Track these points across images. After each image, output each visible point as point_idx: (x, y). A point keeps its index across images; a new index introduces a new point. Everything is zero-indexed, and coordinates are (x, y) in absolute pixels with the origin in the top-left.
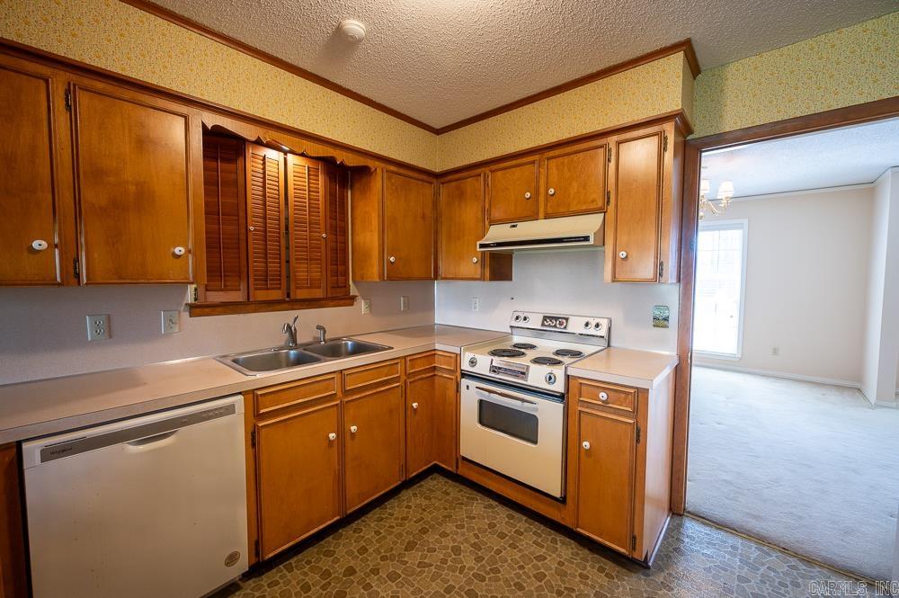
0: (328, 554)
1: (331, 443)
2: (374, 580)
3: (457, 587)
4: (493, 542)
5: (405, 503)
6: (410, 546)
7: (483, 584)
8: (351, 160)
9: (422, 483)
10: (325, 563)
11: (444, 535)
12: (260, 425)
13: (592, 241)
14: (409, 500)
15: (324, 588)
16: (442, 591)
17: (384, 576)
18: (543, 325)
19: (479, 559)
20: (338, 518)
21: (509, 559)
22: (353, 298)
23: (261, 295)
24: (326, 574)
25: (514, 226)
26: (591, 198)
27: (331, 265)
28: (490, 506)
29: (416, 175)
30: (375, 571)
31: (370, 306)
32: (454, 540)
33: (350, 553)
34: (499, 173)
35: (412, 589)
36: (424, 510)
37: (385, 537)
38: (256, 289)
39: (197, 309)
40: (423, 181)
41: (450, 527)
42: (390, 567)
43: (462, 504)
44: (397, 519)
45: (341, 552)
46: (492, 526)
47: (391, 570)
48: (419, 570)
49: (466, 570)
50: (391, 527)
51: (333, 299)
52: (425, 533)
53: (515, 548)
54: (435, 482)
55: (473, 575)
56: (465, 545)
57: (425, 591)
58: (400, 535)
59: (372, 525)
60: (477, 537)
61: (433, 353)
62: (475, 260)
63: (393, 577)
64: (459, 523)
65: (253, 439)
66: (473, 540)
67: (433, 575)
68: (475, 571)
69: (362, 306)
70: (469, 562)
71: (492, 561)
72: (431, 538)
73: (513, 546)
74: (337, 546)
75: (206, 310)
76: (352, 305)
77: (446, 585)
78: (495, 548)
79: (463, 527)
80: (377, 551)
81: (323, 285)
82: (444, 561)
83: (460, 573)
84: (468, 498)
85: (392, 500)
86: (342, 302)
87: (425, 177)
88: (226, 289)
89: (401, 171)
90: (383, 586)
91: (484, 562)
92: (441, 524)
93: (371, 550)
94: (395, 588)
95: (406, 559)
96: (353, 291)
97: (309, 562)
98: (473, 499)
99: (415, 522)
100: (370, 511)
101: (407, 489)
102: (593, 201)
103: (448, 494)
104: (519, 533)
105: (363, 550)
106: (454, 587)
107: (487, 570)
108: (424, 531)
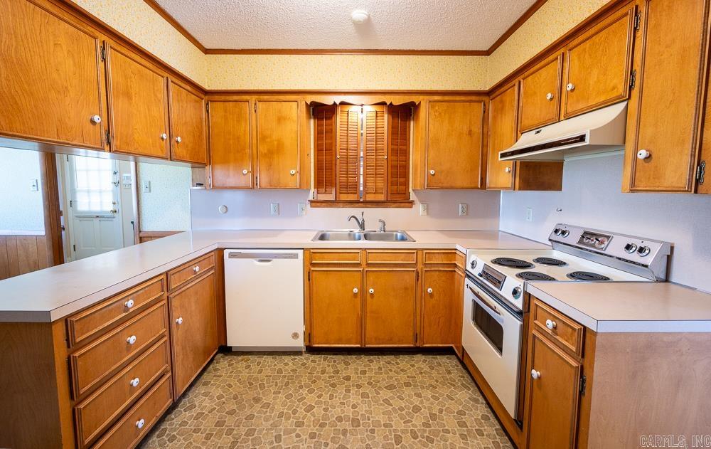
0: (347, 363)
1: (355, 295)
2: (353, 390)
3: (394, 428)
4: (450, 422)
5: (413, 362)
6: (390, 387)
7: (413, 440)
8: (397, 100)
9: (438, 357)
10: (341, 367)
11: (419, 395)
12: (312, 269)
13: (587, 142)
14: (418, 362)
15: (330, 377)
16: (382, 423)
17: (361, 392)
18: (580, 242)
19: (426, 425)
20: (359, 346)
21: (450, 441)
22: (412, 202)
23: (344, 197)
24: (337, 372)
25: (538, 132)
26: (612, 85)
27: (392, 177)
28: (476, 401)
29: (463, 98)
30: (359, 386)
31: (427, 210)
32: (421, 402)
33: (356, 370)
34: (530, 78)
35: (367, 409)
36: (421, 373)
37: (381, 373)
38: (341, 193)
39: (314, 203)
40: (471, 101)
41: (428, 394)
42: (368, 389)
43: (454, 385)
44: (399, 368)
45: (352, 366)
46: (461, 413)
47: (368, 391)
48: (382, 402)
49: (410, 424)
50: (391, 370)
51: (395, 202)
52: (407, 386)
53: (463, 439)
54: (448, 361)
55: (411, 430)
56: (426, 410)
57: (373, 415)
58: (391, 378)
59: (381, 363)
60: (441, 411)
61: (453, 251)
62: (507, 170)
63: (364, 396)
64: (437, 395)
65: (309, 277)
66: (435, 411)
67: (387, 411)
68: (416, 429)
69: (419, 208)
70: (418, 421)
71: (436, 433)
72: (408, 391)
73: (463, 437)
74: (354, 362)
75: (318, 204)
76: (411, 207)
77: (388, 422)
78: (446, 428)
79: (437, 399)
80: (370, 378)
81: (385, 192)
82: (401, 409)
83: (404, 423)
84: (463, 384)
85: (406, 356)
86: (402, 204)
87: (474, 98)
88: (326, 192)
89: (446, 98)
90: (355, 396)
91: (428, 429)
92: (423, 388)
93: (367, 375)
94: (360, 402)
95: (381, 392)
96: (413, 197)
97: (335, 362)
98: (466, 387)
99: (408, 377)
100: (387, 355)
101: (423, 354)
102: (614, 88)
103: (449, 372)
104: (480, 433)
105: (364, 372)
106: (392, 427)
107: (425, 435)
108: (408, 385)
